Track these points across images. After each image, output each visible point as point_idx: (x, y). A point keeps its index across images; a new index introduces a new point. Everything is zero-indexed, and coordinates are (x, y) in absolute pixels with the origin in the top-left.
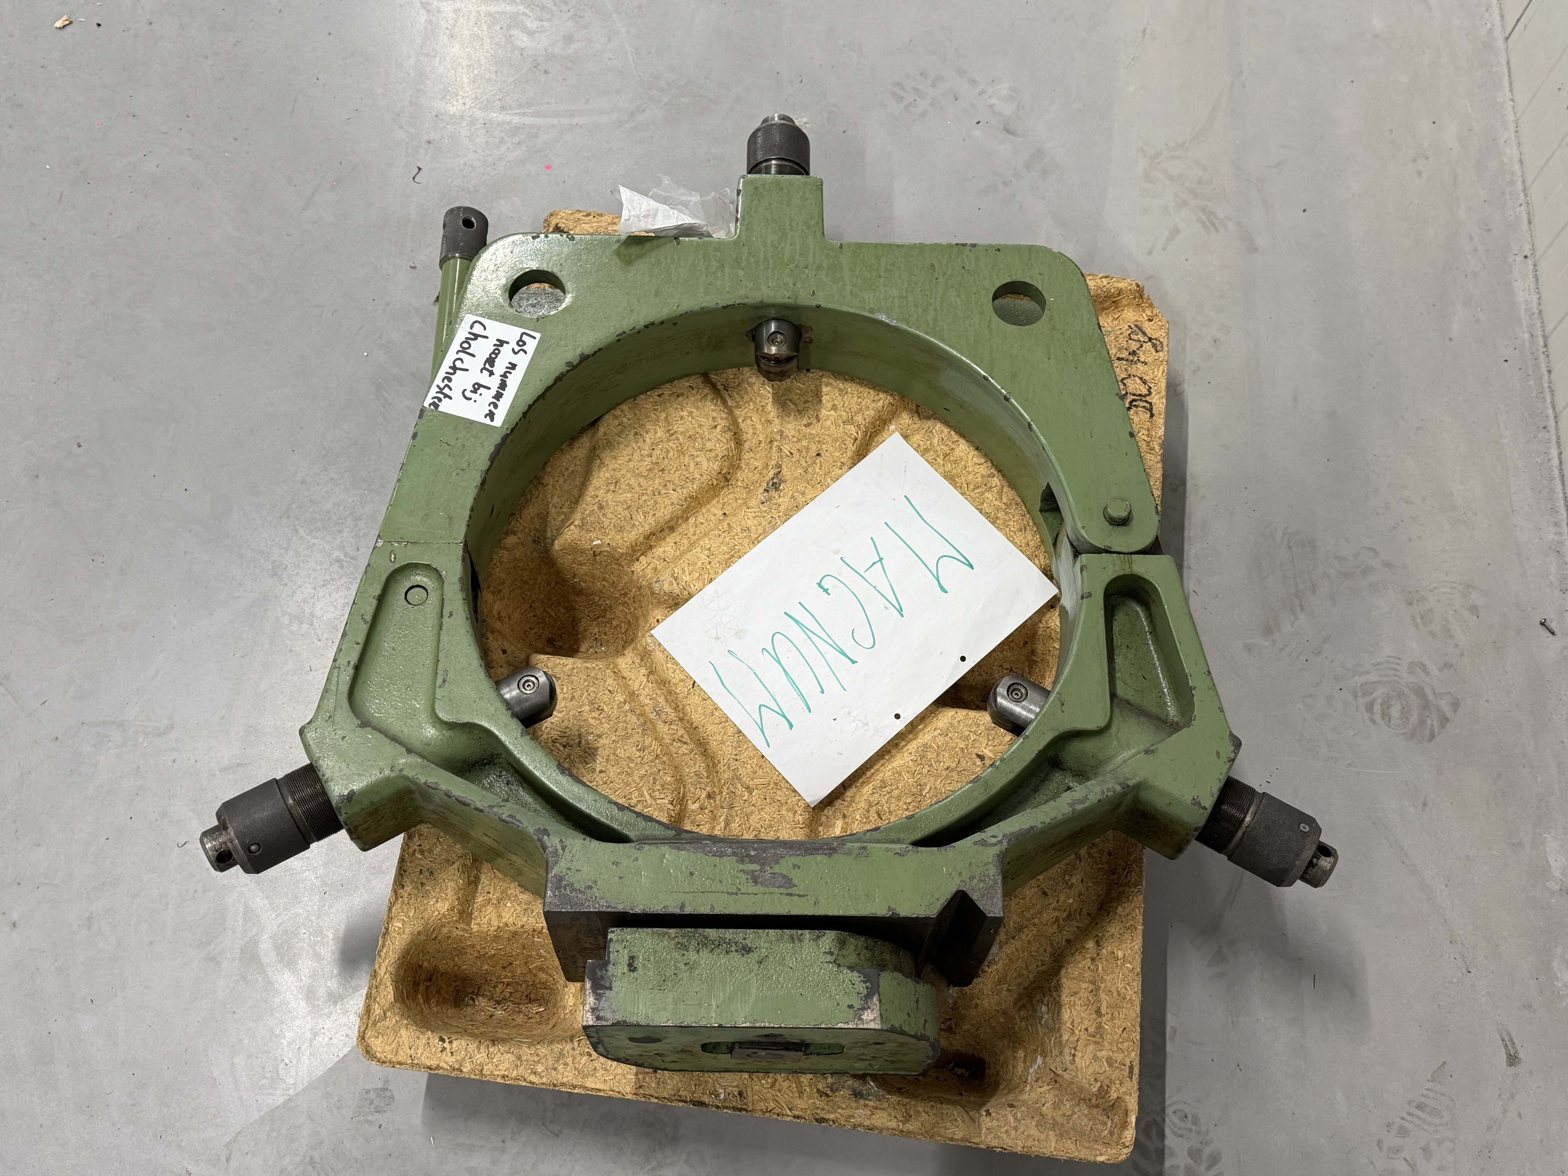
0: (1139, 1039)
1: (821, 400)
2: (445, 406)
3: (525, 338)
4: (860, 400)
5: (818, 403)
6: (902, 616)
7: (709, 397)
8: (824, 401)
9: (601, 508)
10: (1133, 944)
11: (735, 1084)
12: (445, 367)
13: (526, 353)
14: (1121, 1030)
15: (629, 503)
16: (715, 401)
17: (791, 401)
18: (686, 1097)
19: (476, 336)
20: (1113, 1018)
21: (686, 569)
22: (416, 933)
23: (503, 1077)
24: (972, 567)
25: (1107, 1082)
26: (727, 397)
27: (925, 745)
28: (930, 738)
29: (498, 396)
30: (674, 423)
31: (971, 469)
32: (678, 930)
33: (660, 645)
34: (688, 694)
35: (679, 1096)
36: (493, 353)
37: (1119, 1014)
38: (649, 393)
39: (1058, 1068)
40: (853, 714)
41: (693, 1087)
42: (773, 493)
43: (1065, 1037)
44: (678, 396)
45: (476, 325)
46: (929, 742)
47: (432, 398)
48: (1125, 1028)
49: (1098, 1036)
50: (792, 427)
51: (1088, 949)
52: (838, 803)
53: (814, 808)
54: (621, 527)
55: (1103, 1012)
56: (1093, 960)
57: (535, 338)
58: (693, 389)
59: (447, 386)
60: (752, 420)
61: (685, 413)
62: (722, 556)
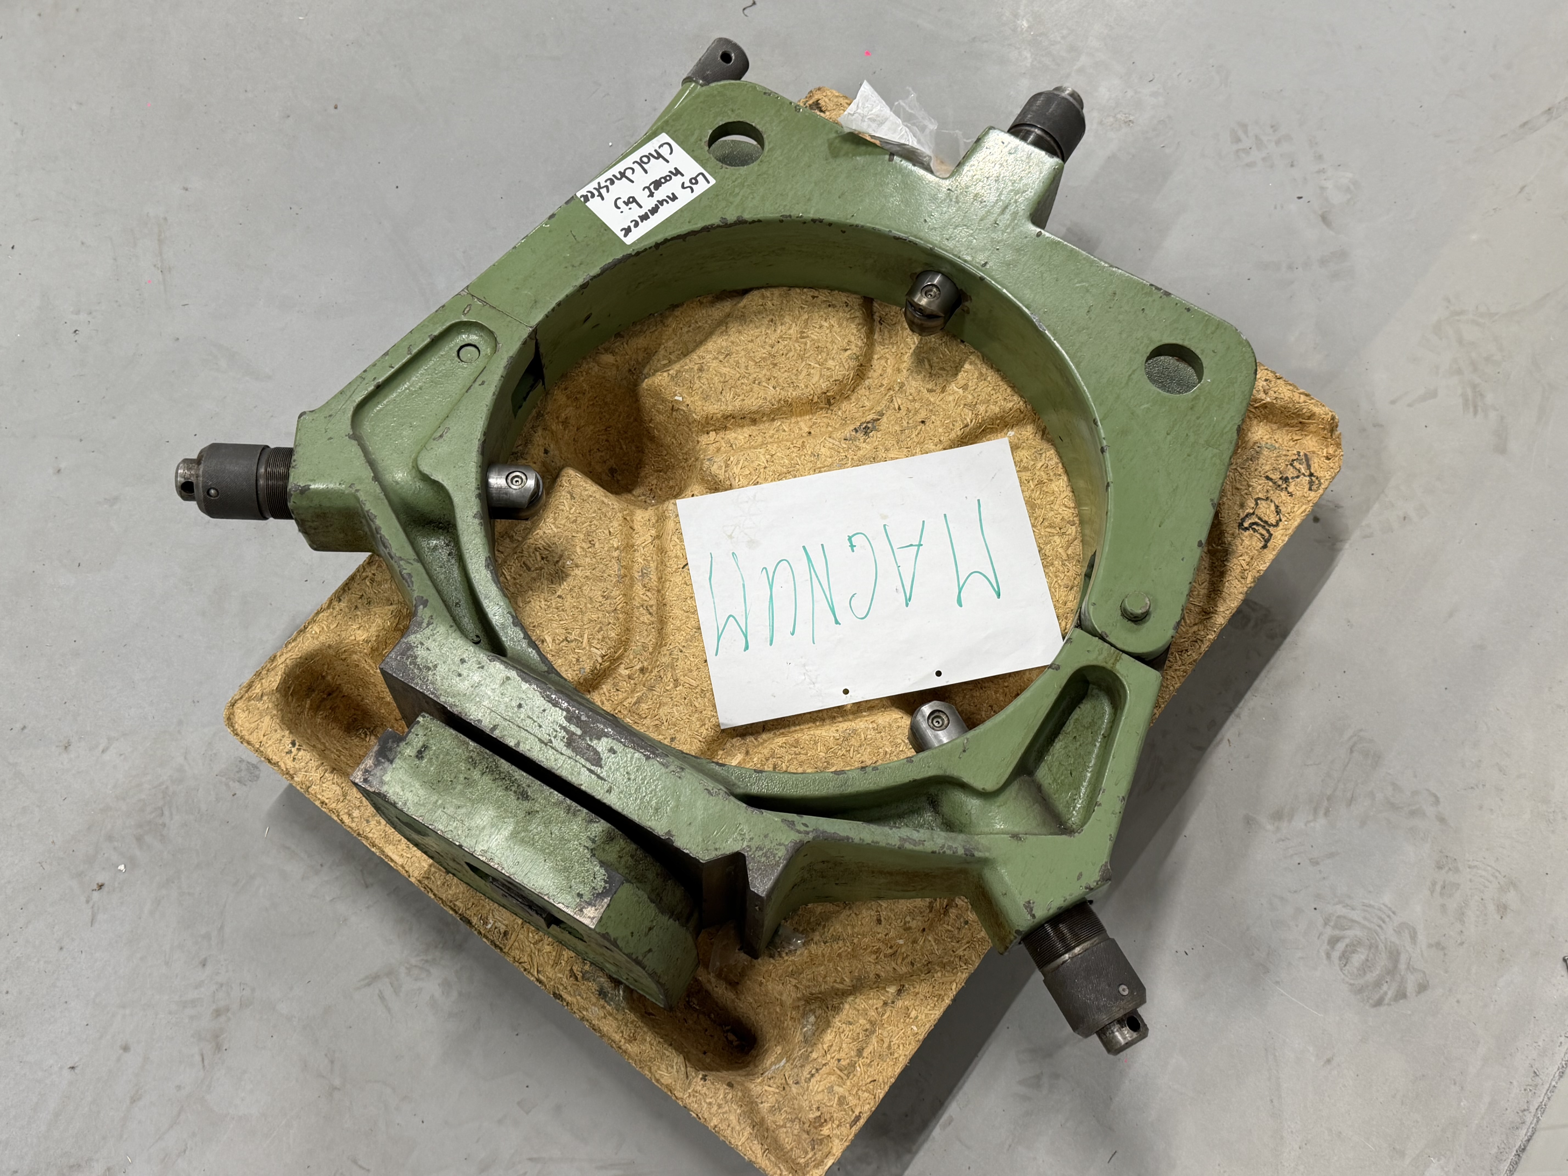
0: (881, 1097)
1: (957, 374)
2: (594, 205)
3: (700, 178)
4: (993, 392)
5: (952, 375)
6: (907, 605)
7: (857, 321)
8: (959, 376)
9: (701, 370)
10: (931, 1012)
11: (506, 922)
12: (615, 171)
13: (692, 191)
14: (870, 1079)
15: (728, 378)
16: (860, 327)
17: (929, 361)
18: (459, 909)
19: (659, 156)
20: (869, 1065)
21: (741, 462)
22: (327, 645)
23: (322, 803)
24: (999, 596)
25: (827, 1117)
26: (877, 329)
27: (855, 731)
28: (863, 726)
29: (645, 217)
30: (812, 328)
31: (1056, 507)
32: (478, 746)
33: (677, 516)
34: (675, 572)
35: (455, 905)
36: (665, 178)
37: (878, 1065)
38: (805, 290)
39: (791, 1078)
40: (807, 668)
41: (470, 904)
42: (860, 435)
43: (814, 1055)
44: (829, 306)
45: (666, 146)
46: (860, 730)
47: (588, 192)
48: (875, 1080)
49: (846, 1072)
50: (916, 385)
51: (888, 992)
52: (750, 739)
53: (723, 731)
54: (707, 396)
55: (865, 1054)
56: (885, 1004)
57: (708, 182)
58: (847, 306)
59: (607, 187)
60: (886, 362)
61: (826, 324)
62: (780, 468)
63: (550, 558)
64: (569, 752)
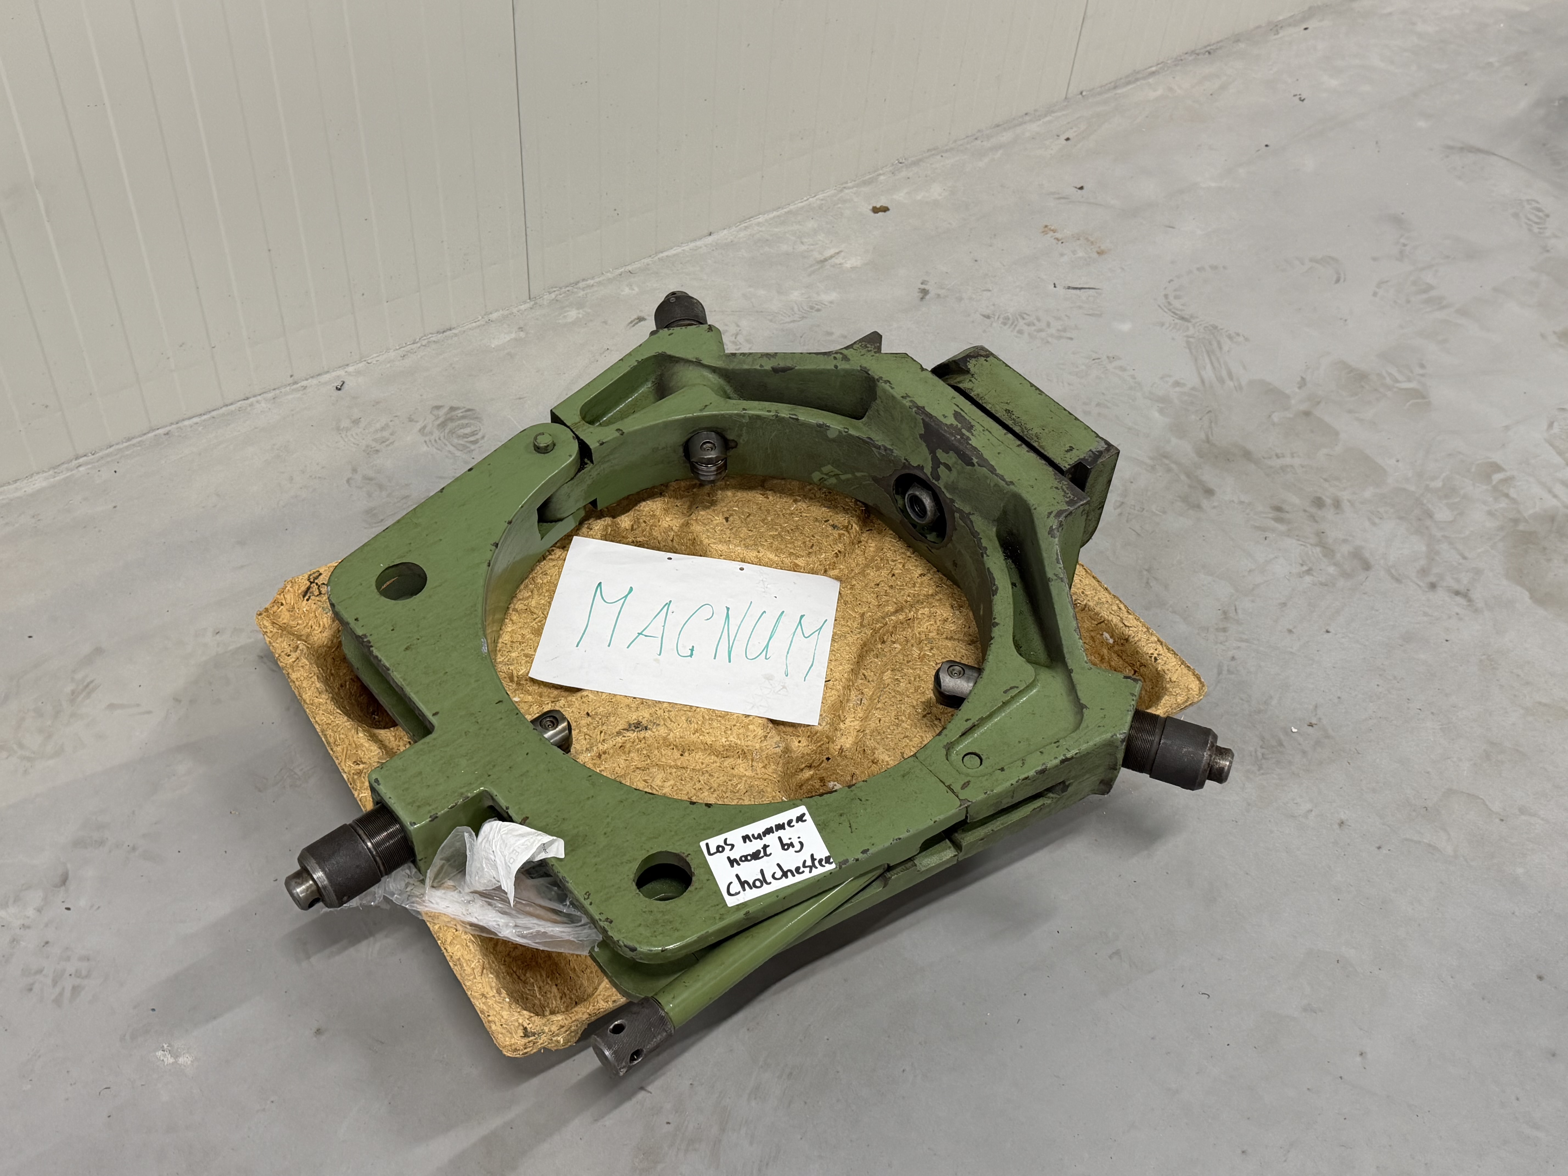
2: (822, 852)
3: (713, 850)
6: (670, 601)
12: (791, 880)
13: (725, 840)
19: (743, 884)
24: (601, 584)
29: (780, 827)
31: (521, 624)
32: (1032, 442)
33: (821, 714)
34: (836, 683)
36: (747, 860)
40: (763, 590)
42: (644, 722)
45: (732, 892)
47: (824, 866)
54: (760, 793)
57: (707, 845)
59: (804, 866)
62: (723, 721)
63: (934, 718)
64: (973, 423)
